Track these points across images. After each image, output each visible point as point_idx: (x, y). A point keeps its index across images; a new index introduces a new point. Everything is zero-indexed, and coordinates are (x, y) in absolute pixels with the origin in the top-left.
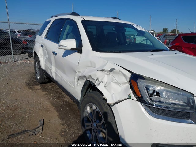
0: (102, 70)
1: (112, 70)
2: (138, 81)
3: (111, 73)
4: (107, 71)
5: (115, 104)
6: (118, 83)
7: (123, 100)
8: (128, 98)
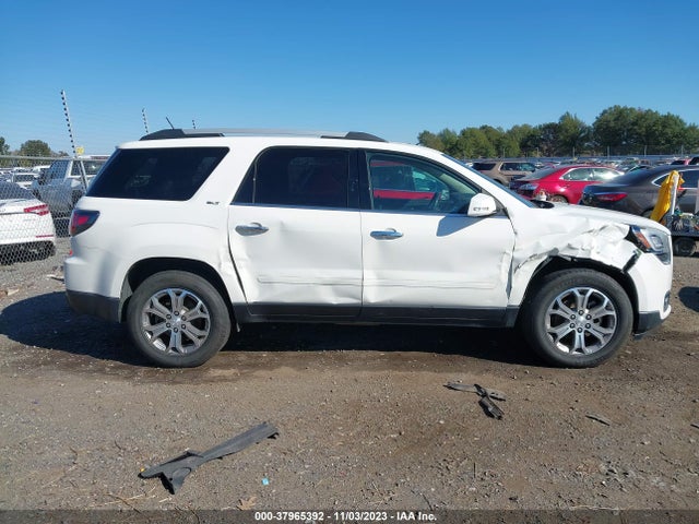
0: (590, 232)
3: (603, 232)
4: (596, 232)
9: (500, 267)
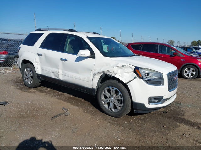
0: (117, 67)
1: (123, 66)
2: (139, 70)
3: (123, 67)
4: (120, 67)
5: (128, 83)
6: (127, 73)
7: (132, 80)
8: (134, 79)
9: (90, 75)
